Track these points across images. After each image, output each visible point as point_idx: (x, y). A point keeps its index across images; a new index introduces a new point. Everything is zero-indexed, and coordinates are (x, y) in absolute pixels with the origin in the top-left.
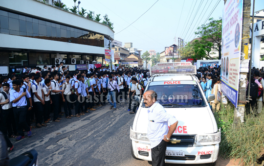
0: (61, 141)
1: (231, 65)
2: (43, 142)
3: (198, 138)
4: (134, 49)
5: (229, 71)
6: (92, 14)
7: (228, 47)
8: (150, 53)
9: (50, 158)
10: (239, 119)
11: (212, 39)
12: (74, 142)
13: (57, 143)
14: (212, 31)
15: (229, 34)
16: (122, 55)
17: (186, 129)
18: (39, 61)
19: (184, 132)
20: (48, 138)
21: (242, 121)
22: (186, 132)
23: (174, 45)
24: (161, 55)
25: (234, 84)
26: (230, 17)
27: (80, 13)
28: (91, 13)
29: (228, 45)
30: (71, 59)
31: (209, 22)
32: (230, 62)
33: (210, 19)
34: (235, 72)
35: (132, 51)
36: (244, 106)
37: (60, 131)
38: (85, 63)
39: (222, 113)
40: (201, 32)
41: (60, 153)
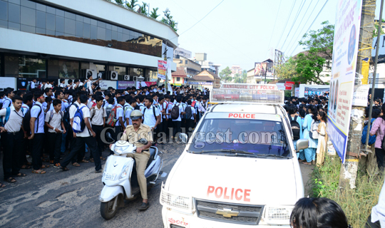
0: (65, 195)
1: (341, 93)
2: (38, 196)
3: (267, 213)
4: (210, 63)
5: (339, 103)
6: (146, 7)
7: (339, 63)
8: (232, 70)
9: (39, 223)
10: (347, 181)
11: (326, 53)
12: (84, 198)
13: (58, 198)
14: (325, 41)
15: (342, 43)
16: (190, 70)
17: (249, 195)
18: (63, 73)
19: (245, 199)
20: (47, 190)
21: (353, 186)
22: (249, 200)
23: (269, 61)
24: (249, 74)
25: (343, 124)
26: (345, 16)
27: (128, 5)
28: (145, 5)
29: (338, 61)
30: (110, 72)
31: (322, 27)
32: (341, 89)
33: (323, 23)
34: (345, 104)
35: (205, 65)
36: (357, 161)
37: (68, 180)
38: (131, 79)
39: (325, 169)
40: (308, 42)
41: (56, 216)
